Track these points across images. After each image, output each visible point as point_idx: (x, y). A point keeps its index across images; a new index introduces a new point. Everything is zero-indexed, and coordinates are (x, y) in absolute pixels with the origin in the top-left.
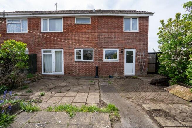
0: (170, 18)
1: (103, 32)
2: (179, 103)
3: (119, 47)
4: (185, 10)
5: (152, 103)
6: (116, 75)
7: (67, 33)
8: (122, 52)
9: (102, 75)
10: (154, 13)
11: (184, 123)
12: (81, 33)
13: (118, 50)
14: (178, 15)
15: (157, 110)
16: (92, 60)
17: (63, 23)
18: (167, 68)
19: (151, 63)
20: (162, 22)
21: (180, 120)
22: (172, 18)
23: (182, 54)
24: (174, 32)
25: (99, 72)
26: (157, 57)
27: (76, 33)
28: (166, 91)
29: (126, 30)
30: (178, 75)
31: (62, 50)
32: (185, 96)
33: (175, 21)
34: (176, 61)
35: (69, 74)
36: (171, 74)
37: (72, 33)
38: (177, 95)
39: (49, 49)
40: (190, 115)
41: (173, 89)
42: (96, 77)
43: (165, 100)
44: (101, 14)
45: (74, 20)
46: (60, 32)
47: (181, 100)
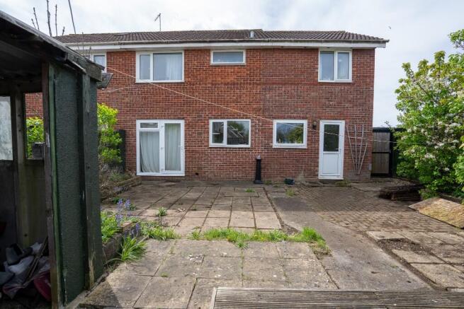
0: (423, 60)
1: (273, 84)
2: (440, 230)
3: (308, 116)
4: (455, 45)
5: (386, 229)
6: (300, 178)
7: (193, 85)
8: (314, 128)
9: (270, 177)
10: (388, 41)
11: (446, 260)
12: (225, 84)
13: (305, 122)
14: (440, 56)
15: (397, 240)
16: (248, 144)
17: (185, 63)
18: (417, 164)
19: (378, 153)
20: (407, 67)
21: (441, 256)
22: (427, 60)
23: (449, 135)
24: (432, 87)
25: (262, 171)
26: (392, 138)
27: (212, 84)
28: (414, 210)
29: (323, 77)
30: (440, 177)
31: (182, 122)
32: (453, 219)
33: (433, 66)
34: (436, 147)
35: (197, 174)
36: (424, 176)
37: (204, 86)
38: (436, 217)
39: (153, 119)
40: (459, 248)
41: (428, 207)
42: (257, 181)
43: (412, 226)
44: (270, 44)
45: (209, 56)
46: (178, 83)
47: (445, 227)
